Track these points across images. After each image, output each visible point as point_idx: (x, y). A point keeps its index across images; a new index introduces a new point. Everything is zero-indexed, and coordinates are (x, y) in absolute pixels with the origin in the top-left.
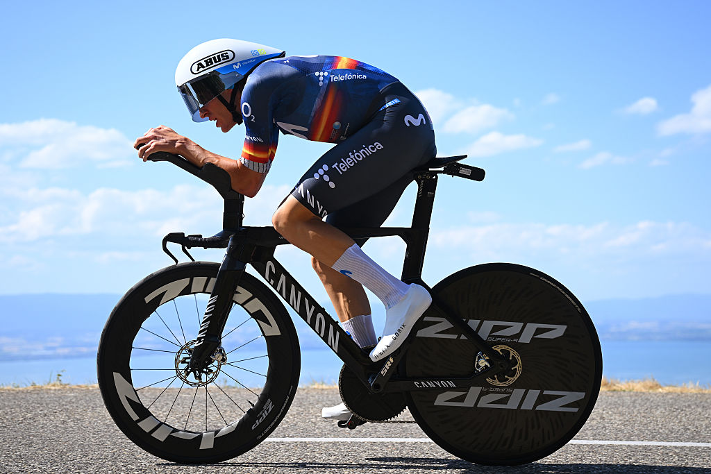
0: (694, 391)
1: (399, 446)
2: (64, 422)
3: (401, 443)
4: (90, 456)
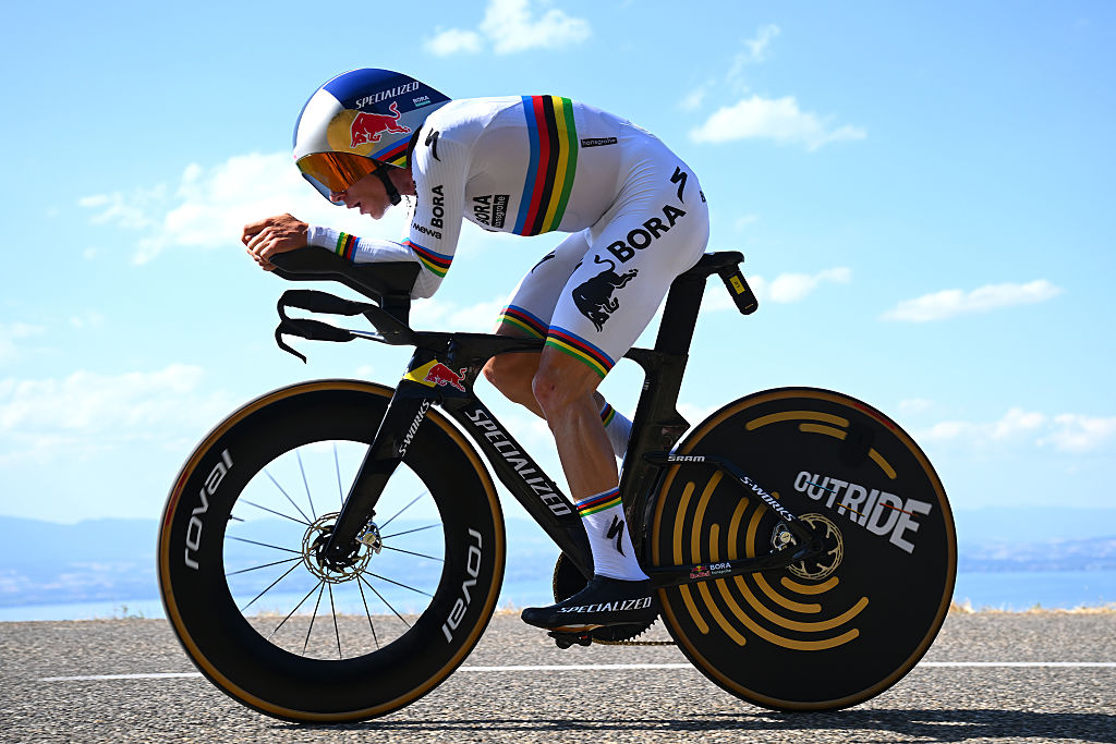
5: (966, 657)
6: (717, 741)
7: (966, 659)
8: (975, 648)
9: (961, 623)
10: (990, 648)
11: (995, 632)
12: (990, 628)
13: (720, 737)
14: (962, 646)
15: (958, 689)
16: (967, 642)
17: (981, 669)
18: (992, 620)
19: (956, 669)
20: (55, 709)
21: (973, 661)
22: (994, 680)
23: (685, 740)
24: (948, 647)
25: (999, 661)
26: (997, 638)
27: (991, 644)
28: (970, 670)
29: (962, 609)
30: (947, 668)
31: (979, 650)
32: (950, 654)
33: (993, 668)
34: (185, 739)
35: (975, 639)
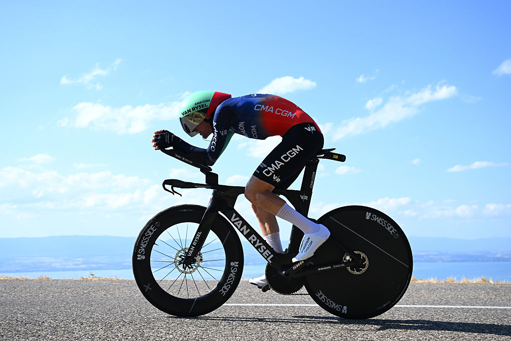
0: (435, 282)
1: (292, 308)
2: (105, 295)
3: (292, 306)
4: (125, 311)
5: (494, 304)
6: (401, 339)
7: (494, 305)
8: (497, 300)
9: (489, 288)
10: (503, 300)
11: (504, 292)
12: (501, 291)
13: (402, 338)
14: (491, 299)
15: (493, 318)
16: (493, 297)
17: (501, 309)
18: (501, 287)
19: (491, 309)
20: (164, 316)
21: (497, 306)
22: (507, 315)
23: (389, 338)
24: (486, 300)
25: (508, 306)
26: (505, 295)
27: (503, 298)
28: (496, 309)
29: (488, 281)
30: (487, 309)
31: (499, 301)
32: (487, 302)
33: (506, 309)
34: (208, 331)
35: (496, 295)
